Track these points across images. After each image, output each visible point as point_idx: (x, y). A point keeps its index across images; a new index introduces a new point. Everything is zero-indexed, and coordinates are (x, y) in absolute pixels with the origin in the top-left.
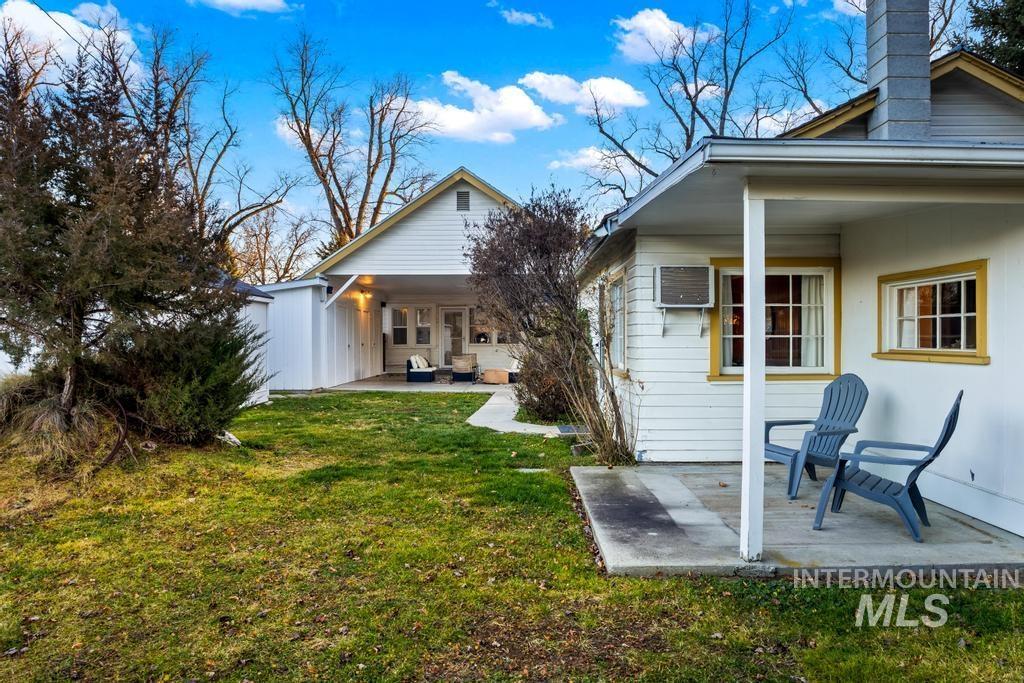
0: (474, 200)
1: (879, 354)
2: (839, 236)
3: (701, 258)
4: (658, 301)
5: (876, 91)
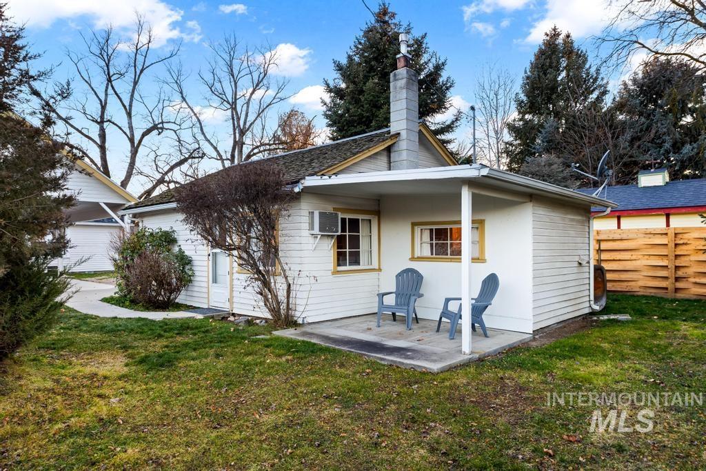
1: (413, 259)
2: (379, 200)
3: (329, 208)
4: (316, 230)
5: (399, 134)
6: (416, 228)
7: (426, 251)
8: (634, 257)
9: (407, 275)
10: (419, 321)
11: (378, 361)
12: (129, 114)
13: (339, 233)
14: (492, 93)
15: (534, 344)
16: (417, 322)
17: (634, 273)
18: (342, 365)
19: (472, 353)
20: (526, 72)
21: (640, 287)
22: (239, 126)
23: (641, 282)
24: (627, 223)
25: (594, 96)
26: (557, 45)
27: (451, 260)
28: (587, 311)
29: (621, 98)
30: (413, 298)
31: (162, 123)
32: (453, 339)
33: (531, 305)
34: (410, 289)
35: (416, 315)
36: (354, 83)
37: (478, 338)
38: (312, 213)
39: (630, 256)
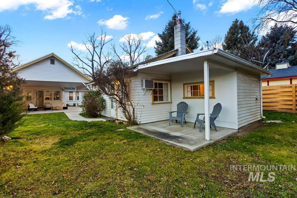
0: (56, 62)
1: (184, 98)
2: (170, 76)
3: (150, 78)
4: (144, 87)
5: (178, 50)
6: (185, 85)
7: (189, 95)
8: (276, 97)
9: (182, 104)
10: (186, 123)
11: (166, 143)
12: (100, 58)
13: (154, 88)
14: (214, 43)
15: (239, 134)
16: (186, 124)
17: (276, 103)
18: (147, 146)
19: (210, 140)
20: (226, 35)
21: (279, 108)
22: (132, 60)
23: (279, 107)
24: (272, 84)
25: (252, 42)
26: (237, 25)
27: (200, 98)
28: (260, 119)
29: (262, 42)
30: (184, 114)
31: (109, 60)
32: (201, 132)
33: (237, 117)
34: (183, 110)
35: (185, 120)
36: (165, 40)
37: (213, 132)
38: (142, 81)
39: (274, 96)
